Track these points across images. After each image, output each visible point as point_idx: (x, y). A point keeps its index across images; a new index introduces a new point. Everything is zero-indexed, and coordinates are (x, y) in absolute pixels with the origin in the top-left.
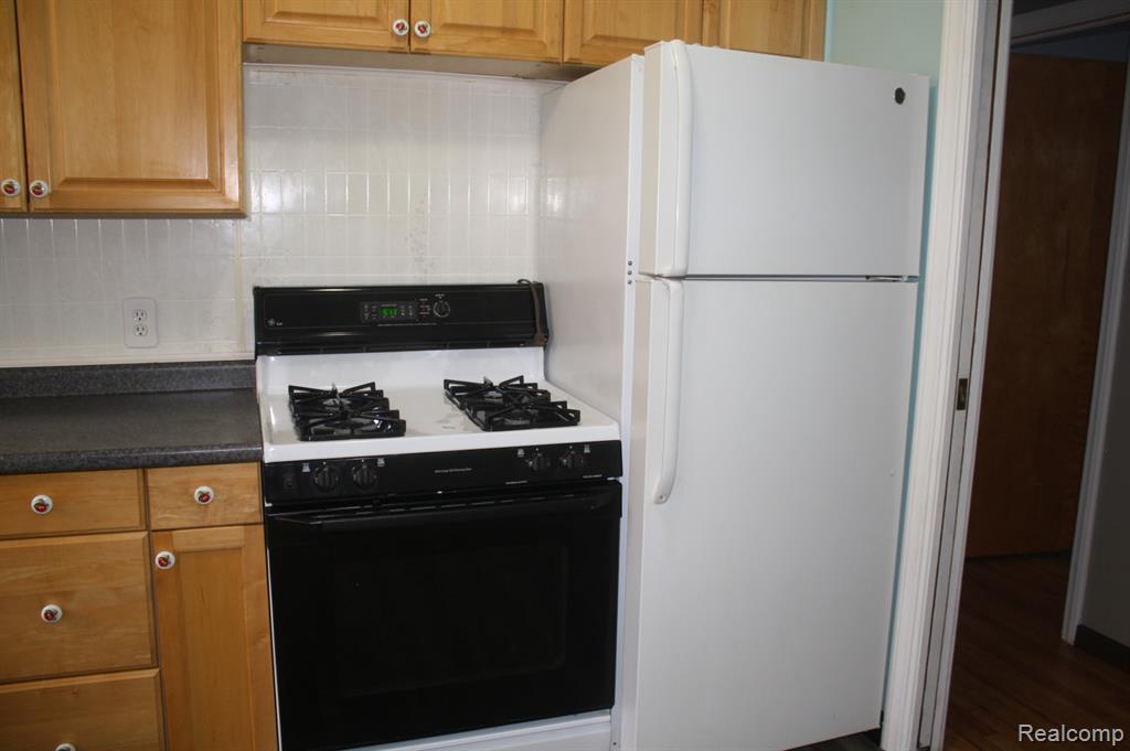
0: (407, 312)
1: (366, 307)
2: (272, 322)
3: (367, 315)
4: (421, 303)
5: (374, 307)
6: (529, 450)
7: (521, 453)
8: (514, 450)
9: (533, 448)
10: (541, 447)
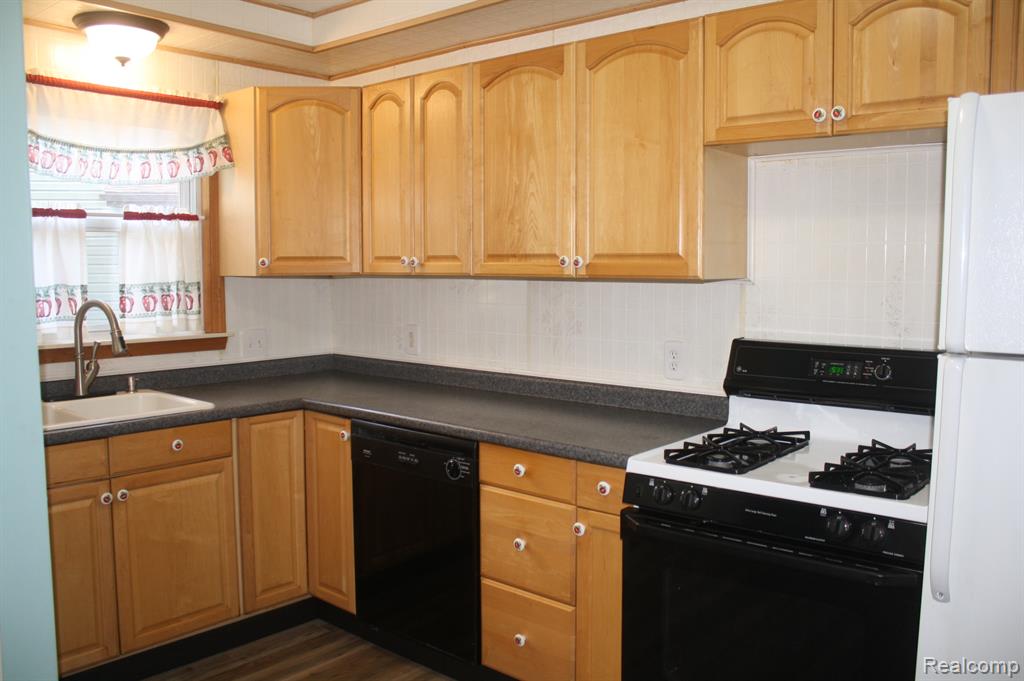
0: (852, 370)
1: (817, 363)
2: (739, 369)
3: (816, 371)
4: (866, 365)
5: (824, 364)
6: (832, 511)
7: (823, 512)
8: (818, 508)
9: (837, 510)
10: (843, 511)
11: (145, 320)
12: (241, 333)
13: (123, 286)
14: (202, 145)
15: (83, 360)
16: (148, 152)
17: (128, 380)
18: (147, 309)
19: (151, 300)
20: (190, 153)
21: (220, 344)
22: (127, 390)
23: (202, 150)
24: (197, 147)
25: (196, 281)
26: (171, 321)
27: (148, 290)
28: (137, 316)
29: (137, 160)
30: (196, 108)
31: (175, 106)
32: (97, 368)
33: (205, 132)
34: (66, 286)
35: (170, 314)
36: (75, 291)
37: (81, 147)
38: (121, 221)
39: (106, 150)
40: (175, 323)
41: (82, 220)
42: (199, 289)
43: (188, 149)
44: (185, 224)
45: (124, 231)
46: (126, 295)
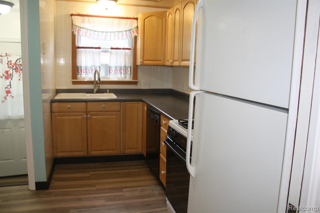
11: (115, 75)
12: (142, 81)
13: (110, 66)
14: (131, 30)
15: (96, 84)
16: (115, 32)
17: (107, 90)
18: (115, 73)
19: (116, 71)
20: (127, 32)
21: (135, 83)
22: (107, 93)
23: (131, 31)
24: (130, 30)
25: (129, 66)
26: (121, 76)
27: (116, 67)
28: (113, 74)
29: (112, 34)
30: (129, 20)
31: (123, 19)
32: (99, 86)
33: (132, 26)
34: (95, 66)
35: (122, 74)
36: (97, 67)
37: (98, 31)
38: (110, 50)
39: (104, 32)
40: (123, 77)
41: (100, 50)
42: (131, 68)
43: (127, 31)
44: (127, 51)
45: (111, 53)
46: (111, 69)
